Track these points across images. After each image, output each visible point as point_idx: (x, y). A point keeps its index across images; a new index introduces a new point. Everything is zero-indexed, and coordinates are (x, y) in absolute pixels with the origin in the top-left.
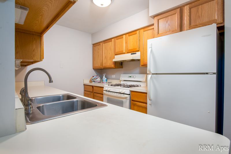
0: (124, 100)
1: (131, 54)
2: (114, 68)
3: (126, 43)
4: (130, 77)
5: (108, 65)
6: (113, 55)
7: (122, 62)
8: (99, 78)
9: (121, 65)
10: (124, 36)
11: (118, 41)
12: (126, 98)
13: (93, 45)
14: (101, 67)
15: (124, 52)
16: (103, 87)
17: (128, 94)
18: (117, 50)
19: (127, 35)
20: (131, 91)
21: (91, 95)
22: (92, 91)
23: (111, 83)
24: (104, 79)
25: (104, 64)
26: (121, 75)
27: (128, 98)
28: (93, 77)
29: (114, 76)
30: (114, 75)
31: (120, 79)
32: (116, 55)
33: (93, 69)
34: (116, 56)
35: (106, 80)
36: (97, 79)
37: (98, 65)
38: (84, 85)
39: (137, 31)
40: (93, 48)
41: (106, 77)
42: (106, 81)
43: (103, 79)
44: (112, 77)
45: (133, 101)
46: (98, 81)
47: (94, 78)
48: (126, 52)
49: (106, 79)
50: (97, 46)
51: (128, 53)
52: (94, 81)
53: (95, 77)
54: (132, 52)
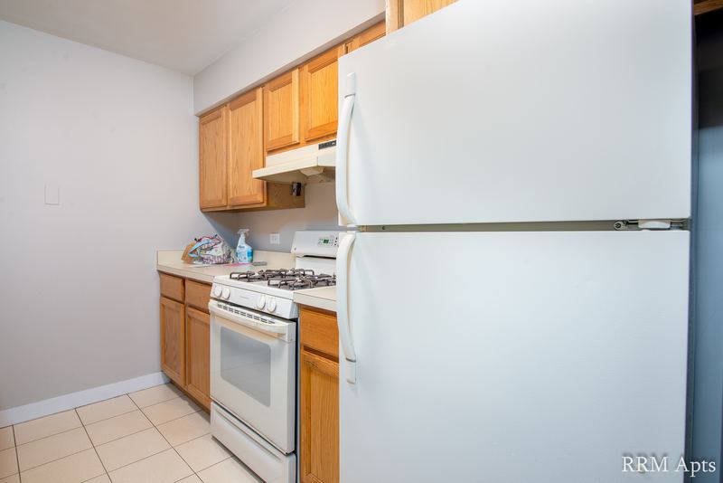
0: (273, 344)
1: (321, 147)
2: (265, 204)
3: (301, 100)
4: (326, 241)
5: (246, 193)
6: (261, 153)
7: (299, 185)
8: (220, 245)
9: (298, 194)
10: (296, 73)
11: (275, 97)
12: (280, 335)
13: (201, 116)
14: (224, 203)
15: (296, 139)
16: (209, 285)
17: (288, 317)
18: (273, 135)
19: (306, 67)
20: (303, 308)
21: (178, 312)
22: (180, 299)
23: (265, 264)
24: (243, 247)
25: (231, 192)
26: (298, 233)
27: (286, 339)
28: (200, 240)
29: (275, 239)
30: (278, 236)
31: (293, 250)
32: (271, 152)
33: (201, 209)
34: (269, 159)
35: (252, 254)
36: (211, 249)
37: (216, 197)
38: (161, 273)
39: (339, 48)
40: (200, 128)
41: (248, 241)
42: (248, 259)
43: (238, 248)
44: (272, 242)
45: (307, 349)
46: (214, 257)
47: (199, 244)
48: (302, 141)
49: (247, 248)
50: (211, 123)
51: (309, 142)
52: (202, 259)
53: (204, 241)
54: (322, 138)
